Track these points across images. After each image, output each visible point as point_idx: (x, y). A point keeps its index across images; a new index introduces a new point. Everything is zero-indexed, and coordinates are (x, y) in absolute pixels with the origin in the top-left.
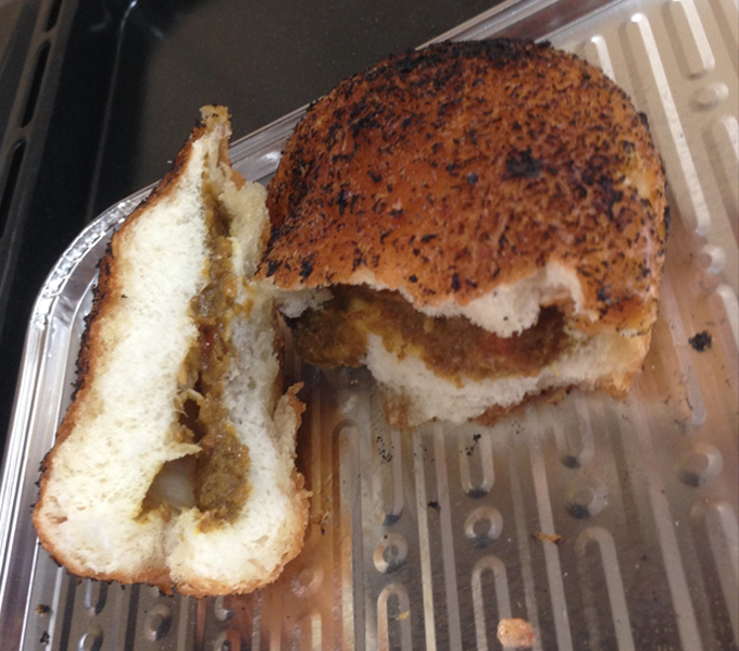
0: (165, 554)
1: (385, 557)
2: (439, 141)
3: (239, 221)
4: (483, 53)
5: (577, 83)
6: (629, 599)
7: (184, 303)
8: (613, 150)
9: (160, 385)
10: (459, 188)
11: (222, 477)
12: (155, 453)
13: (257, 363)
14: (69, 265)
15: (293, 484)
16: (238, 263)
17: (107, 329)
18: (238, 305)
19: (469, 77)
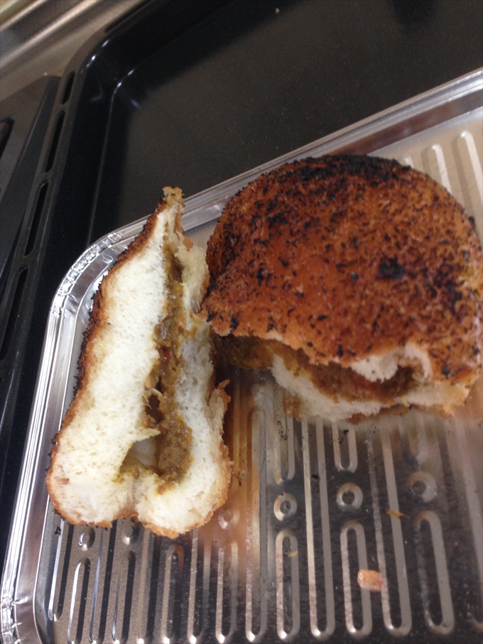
0: (136, 502)
1: (282, 510)
2: (331, 242)
3: (188, 270)
4: (363, 173)
5: (430, 203)
6: (450, 567)
7: (150, 329)
8: (457, 260)
9: (133, 388)
10: (345, 283)
11: (175, 451)
12: (129, 435)
13: (198, 368)
14: (76, 274)
15: (221, 453)
16: (187, 301)
17: (99, 346)
18: (187, 331)
19: (352, 192)
